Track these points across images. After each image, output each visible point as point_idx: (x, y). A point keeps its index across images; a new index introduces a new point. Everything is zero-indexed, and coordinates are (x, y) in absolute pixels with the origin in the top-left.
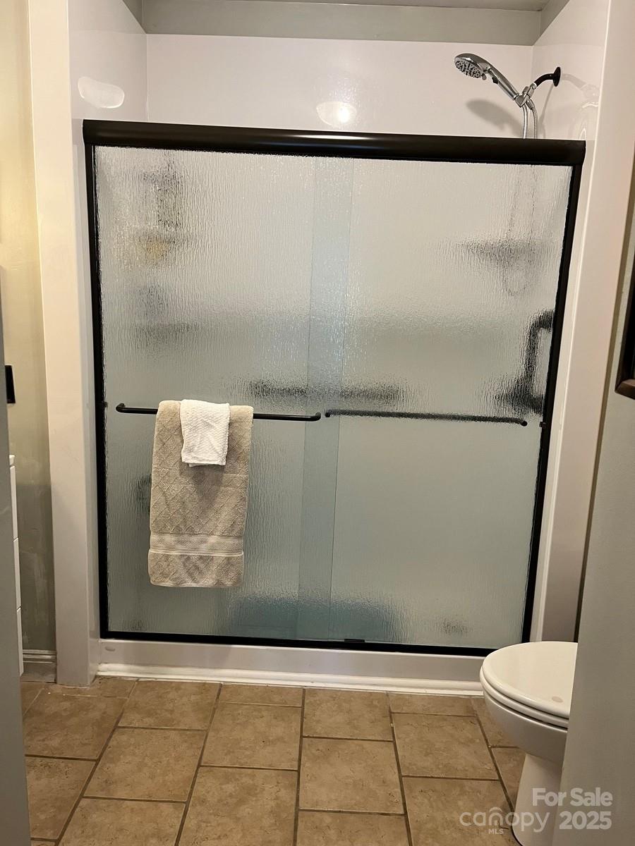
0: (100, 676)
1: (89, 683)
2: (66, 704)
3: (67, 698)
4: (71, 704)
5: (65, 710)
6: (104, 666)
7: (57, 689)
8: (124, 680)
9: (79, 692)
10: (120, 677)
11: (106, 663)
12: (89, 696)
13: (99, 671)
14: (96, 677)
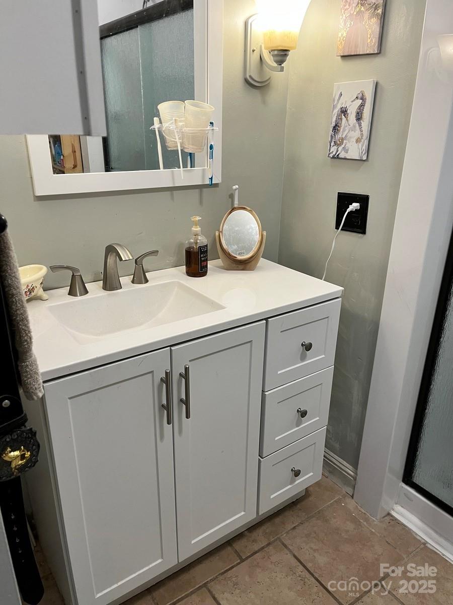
0: (392, 516)
1: (378, 517)
2: (350, 526)
3: (354, 520)
4: (355, 529)
5: (347, 531)
6: (398, 508)
7: (351, 504)
8: (412, 535)
9: (367, 520)
10: (410, 530)
11: (402, 507)
12: (373, 530)
13: (393, 510)
14: (389, 514)
